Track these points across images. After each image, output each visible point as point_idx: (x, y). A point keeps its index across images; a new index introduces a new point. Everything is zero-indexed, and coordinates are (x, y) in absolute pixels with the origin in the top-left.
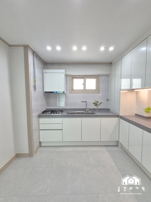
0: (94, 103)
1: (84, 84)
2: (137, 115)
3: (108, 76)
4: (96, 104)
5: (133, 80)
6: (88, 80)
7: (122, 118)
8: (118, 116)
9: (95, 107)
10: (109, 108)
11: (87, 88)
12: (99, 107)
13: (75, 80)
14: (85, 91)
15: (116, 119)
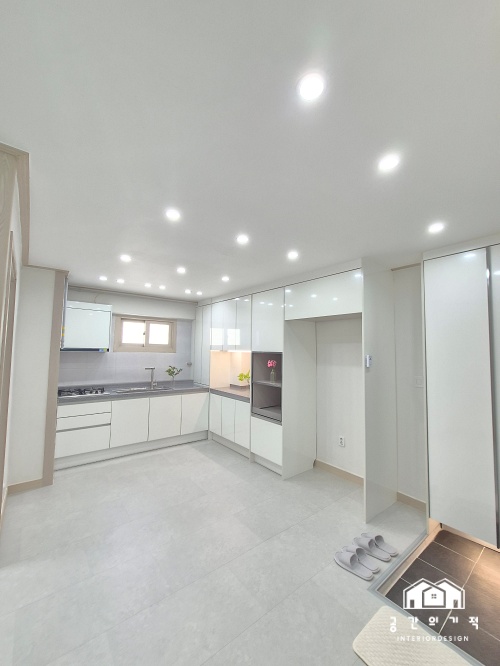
0: (169, 371)
1: (146, 334)
2: (232, 386)
3: (190, 322)
4: (171, 372)
5: (229, 330)
6: (154, 327)
7: (214, 391)
8: (207, 390)
9: (170, 378)
10: (191, 378)
11: (150, 342)
12: (177, 378)
13: (127, 325)
14: (146, 347)
15: (204, 395)
